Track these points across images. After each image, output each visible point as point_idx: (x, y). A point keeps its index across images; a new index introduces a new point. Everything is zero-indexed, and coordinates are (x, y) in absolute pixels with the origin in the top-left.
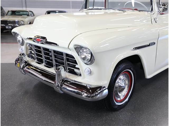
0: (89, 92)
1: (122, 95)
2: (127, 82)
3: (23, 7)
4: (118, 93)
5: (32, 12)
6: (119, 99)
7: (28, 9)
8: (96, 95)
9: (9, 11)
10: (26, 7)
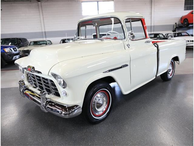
0: (66, 111)
1: (101, 110)
2: (105, 99)
3: (43, 38)
4: (96, 109)
5: (50, 41)
6: (97, 114)
7: (48, 39)
8: (72, 112)
9: (31, 42)
10: (46, 37)
